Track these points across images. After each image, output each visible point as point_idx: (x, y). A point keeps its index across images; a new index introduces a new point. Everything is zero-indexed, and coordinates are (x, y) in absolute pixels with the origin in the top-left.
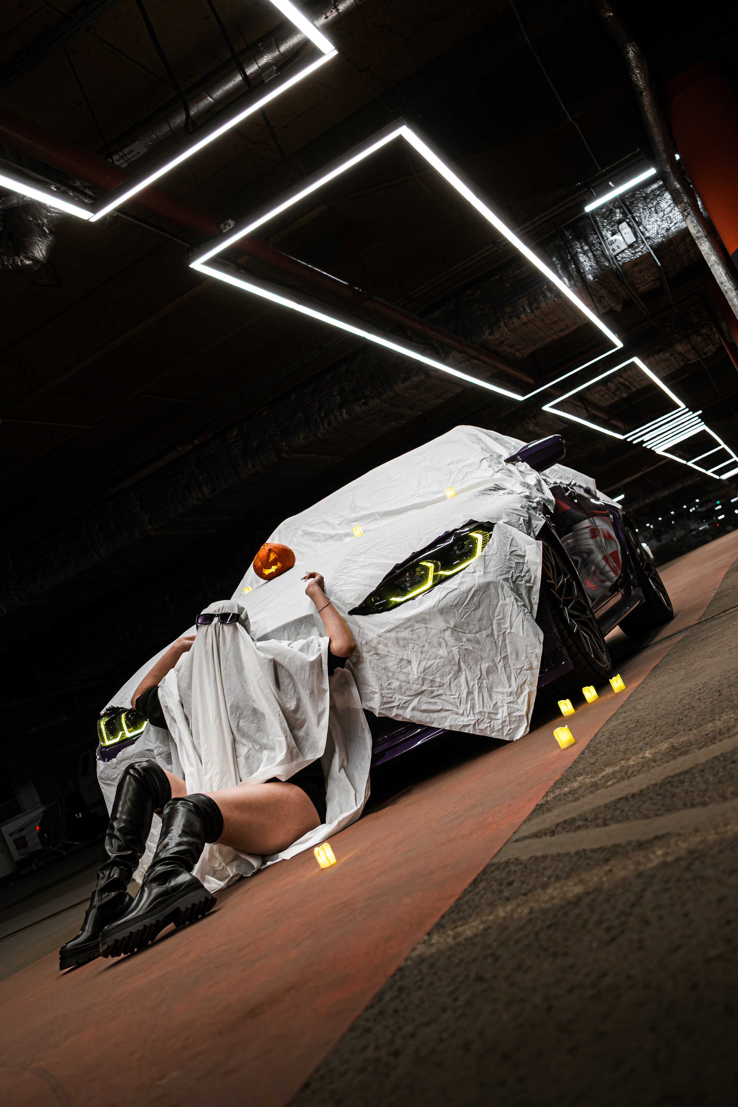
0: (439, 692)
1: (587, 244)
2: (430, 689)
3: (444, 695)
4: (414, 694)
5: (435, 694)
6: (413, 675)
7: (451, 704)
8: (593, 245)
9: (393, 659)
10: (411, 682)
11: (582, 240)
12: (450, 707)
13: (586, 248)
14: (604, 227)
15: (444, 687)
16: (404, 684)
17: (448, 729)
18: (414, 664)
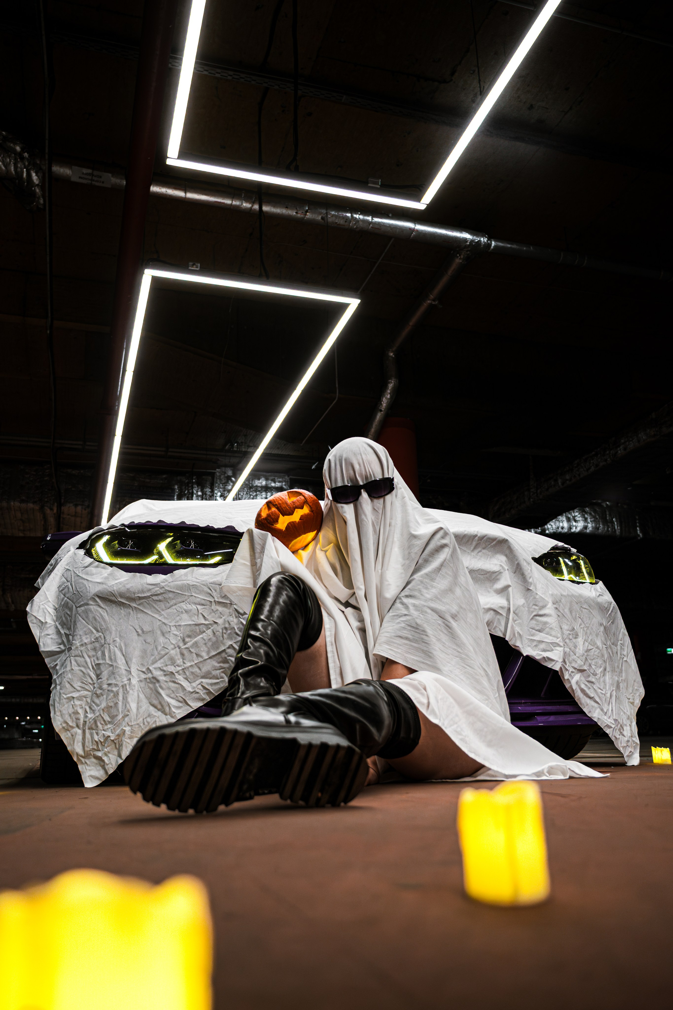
0: (593, 680)
1: (202, 491)
2: (588, 670)
3: (595, 685)
4: (578, 668)
5: (590, 679)
6: (579, 649)
7: (599, 697)
8: (206, 494)
9: (569, 623)
10: (577, 655)
11: (200, 487)
12: (598, 700)
13: (200, 493)
14: (219, 488)
15: (596, 677)
16: (572, 653)
17: (596, 720)
18: (580, 640)
